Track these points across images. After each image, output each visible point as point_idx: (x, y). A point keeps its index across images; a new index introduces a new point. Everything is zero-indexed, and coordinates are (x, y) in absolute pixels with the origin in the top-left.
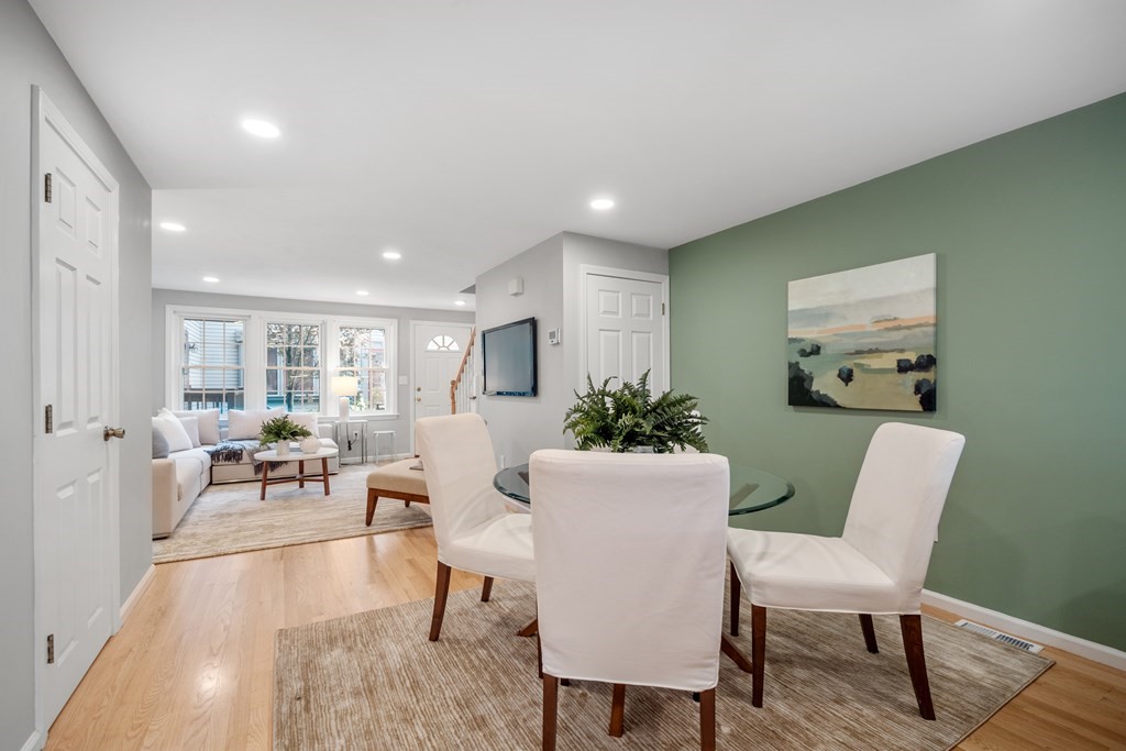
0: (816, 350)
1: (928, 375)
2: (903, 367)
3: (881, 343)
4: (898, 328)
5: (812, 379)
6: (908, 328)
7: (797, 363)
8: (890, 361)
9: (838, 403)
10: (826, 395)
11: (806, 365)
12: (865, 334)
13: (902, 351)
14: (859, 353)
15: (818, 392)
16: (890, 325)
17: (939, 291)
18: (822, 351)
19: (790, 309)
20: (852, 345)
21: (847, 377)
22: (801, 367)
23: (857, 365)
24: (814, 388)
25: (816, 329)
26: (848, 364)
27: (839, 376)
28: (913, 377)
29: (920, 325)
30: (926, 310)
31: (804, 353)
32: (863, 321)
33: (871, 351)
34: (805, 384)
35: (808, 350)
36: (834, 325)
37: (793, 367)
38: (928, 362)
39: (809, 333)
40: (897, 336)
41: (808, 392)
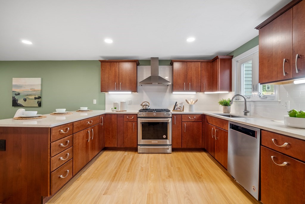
0: (19, 94)
1: (40, 100)
2: (35, 98)
3: (32, 94)
4: (35, 91)
5: (18, 100)
6: (36, 91)
7: (14, 97)
8: (33, 97)
9: (23, 106)
10: (21, 104)
11: (16, 97)
12: (29, 92)
13: (35, 95)
14: (28, 95)
15: (19, 103)
16: (33, 90)
17: (42, 85)
18: (20, 94)
19: (13, 84)
20: (26, 93)
21: (25, 100)
22: (15, 98)
23: (27, 98)
24: (18, 102)
25: (19, 89)
26: (25, 97)
27: (24, 100)
28: (37, 100)
29: (38, 91)
30: (39, 88)
31: (16, 95)
32: (28, 89)
33: (30, 95)
34: (16, 102)
35: (17, 94)
36: (23, 89)
37: (13, 98)
38: (40, 98)
39: (18, 90)
40: (34, 92)
41: (17, 103)
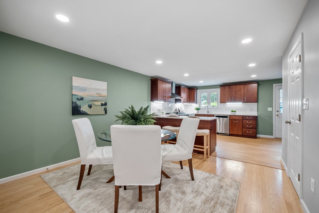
0: (82, 99)
2: (102, 105)
3: (98, 99)
4: (101, 96)
5: (81, 107)
6: (103, 96)
7: (76, 102)
8: (99, 103)
9: (88, 113)
10: (85, 111)
11: (79, 103)
12: (95, 97)
13: (102, 101)
14: (93, 101)
15: (82, 111)
16: (100, 95)
18: (84, 99)
19: (73, 85)
20: (92, 99)
21: (90, 107)
22: (77, 103)
23: (93, 104)
24: (81, 110)
25: (82, 93)
26: (91, 103)
27: (88, 106)
29: (105, 96)
30: (106, 93)
31: (78, 99)
32: (94, 93)
33: (96, 101)
34: (79, 109)
35: (80, 99)
36: (87, 93)
37: (74, 103)
38: (106, 104)
39: (80, 94)
40: (101, 98)
41: (80, 111)
